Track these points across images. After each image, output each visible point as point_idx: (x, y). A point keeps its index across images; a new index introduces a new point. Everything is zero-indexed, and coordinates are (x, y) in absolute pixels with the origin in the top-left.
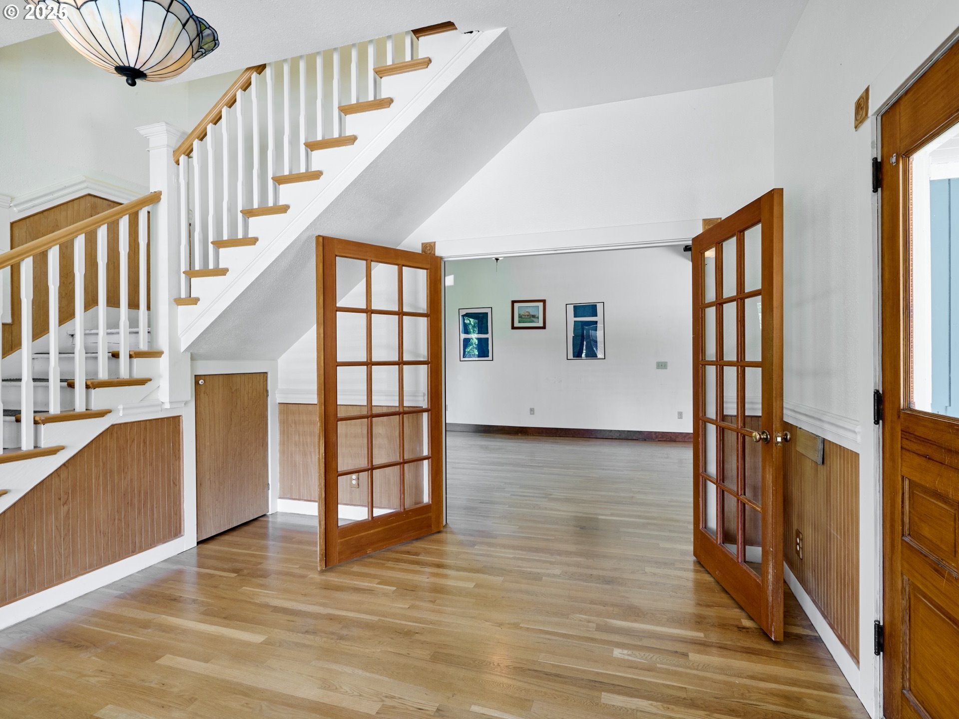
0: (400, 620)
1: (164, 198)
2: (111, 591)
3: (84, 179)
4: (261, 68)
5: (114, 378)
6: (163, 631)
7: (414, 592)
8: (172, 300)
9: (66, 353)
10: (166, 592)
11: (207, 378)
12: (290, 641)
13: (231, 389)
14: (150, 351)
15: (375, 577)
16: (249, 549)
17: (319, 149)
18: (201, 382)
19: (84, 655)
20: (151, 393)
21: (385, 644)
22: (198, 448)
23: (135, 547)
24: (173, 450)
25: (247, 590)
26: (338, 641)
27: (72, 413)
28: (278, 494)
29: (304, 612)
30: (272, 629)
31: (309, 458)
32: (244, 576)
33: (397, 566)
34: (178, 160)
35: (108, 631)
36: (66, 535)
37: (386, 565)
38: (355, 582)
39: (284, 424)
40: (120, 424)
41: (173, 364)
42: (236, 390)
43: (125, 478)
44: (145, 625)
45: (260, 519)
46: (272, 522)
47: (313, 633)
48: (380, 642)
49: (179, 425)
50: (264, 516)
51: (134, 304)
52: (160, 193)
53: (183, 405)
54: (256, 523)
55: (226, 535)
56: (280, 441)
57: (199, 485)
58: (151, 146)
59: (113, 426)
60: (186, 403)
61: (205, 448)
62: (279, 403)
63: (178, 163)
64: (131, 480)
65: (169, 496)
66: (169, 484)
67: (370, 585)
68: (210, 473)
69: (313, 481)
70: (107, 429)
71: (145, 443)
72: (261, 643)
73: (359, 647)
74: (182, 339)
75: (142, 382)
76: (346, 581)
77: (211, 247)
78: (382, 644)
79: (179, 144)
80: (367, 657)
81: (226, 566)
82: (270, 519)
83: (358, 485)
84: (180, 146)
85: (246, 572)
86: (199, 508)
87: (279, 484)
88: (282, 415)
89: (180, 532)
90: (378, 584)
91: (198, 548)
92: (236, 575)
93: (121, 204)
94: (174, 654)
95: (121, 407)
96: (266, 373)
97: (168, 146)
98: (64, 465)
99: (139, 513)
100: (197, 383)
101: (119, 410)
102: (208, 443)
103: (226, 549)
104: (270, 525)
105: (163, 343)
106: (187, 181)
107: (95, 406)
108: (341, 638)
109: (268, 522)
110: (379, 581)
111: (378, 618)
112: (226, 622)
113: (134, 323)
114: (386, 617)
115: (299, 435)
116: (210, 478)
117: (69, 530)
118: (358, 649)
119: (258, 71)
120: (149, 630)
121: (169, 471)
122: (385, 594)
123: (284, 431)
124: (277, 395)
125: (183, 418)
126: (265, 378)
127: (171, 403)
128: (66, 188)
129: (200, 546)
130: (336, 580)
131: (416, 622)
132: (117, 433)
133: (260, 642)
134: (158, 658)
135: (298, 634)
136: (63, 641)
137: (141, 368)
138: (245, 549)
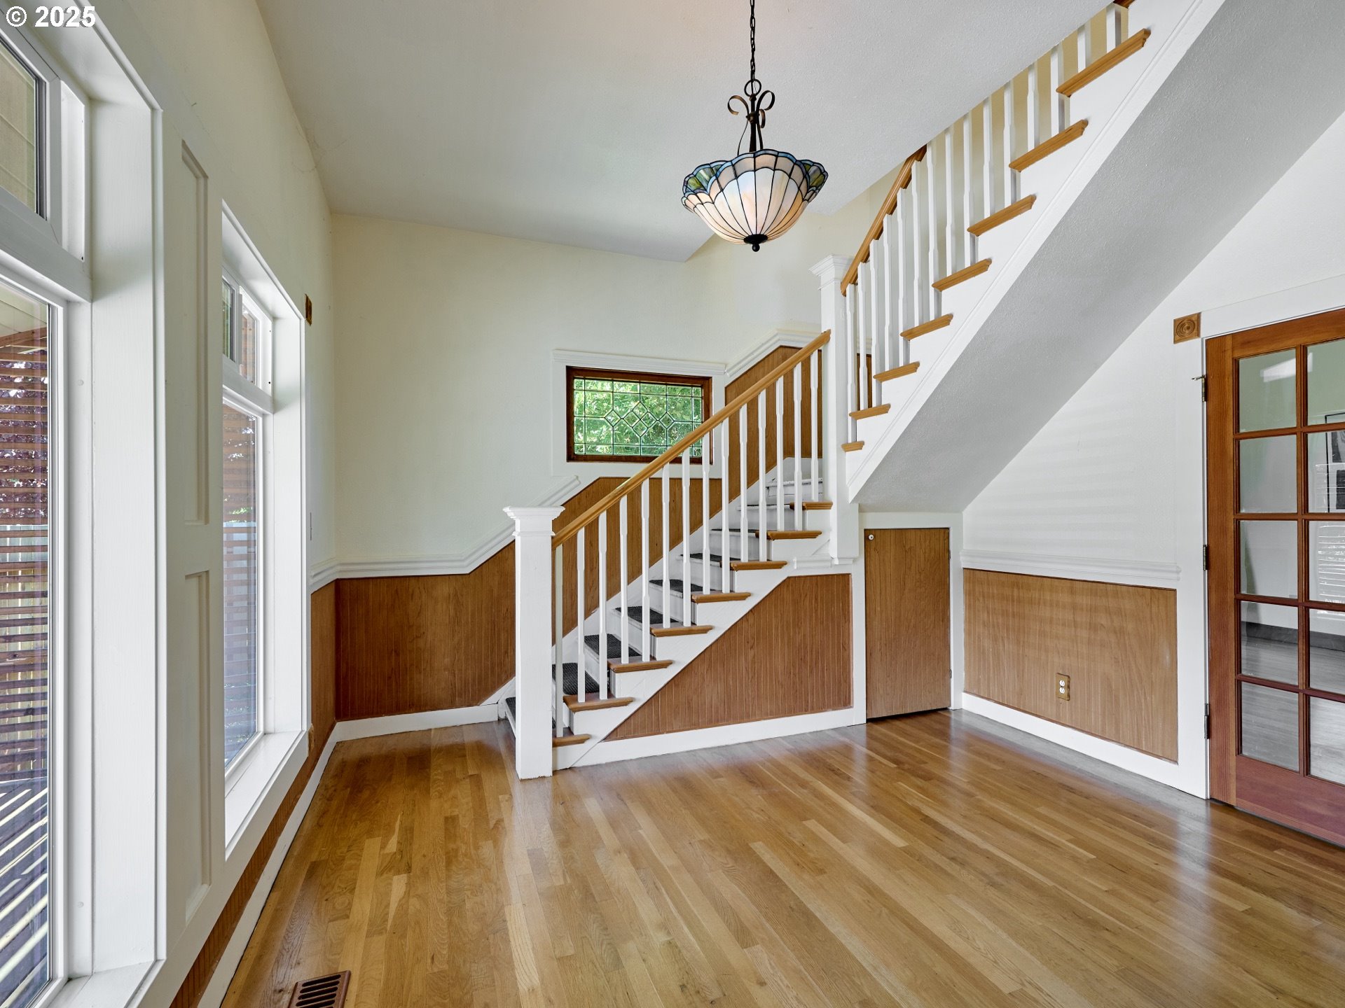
0: (1087, 902)
1: (832, 336)
2: (785, 743)
3: (776, 332)
4: (921, 153)
5: (790, 531)
6: (816, 797)
7: (1124, 874)
8: (840, 446)
9: (753, 505)
10: (828, 760)
11: (878, 533)
12: (930, 860)
13: (904, 547)
14: (821, 502)
15: (1067, 830)
16: (917, 742)
17: (986, 231)
18: (871, 537)
19: (754, 791)
20: (822, 547)
21: (1051, 920)
22: (868, 612)
23: (807, 706)
24: (843, 610)
25: (901, 786)
26: (988, 887)
27: (756, 562)
28: (963, 686)
29: (958, 835)
30: (916, 838)
31: (1001, 645)
32: (903, 770)
33: (1109, 829)
34: (845, 291)
35: (775, 779)
36: (752, 677)
37: (1091, 821)
38: (1035, 827)
39: (970, 594)
40: (795, 577)
41: (841, 516)
42: (910, 548)
43: (799, 633)
44: (803, 784)
45: (941, 712)
46: (955, 720)
47: (961, 863)
48: (1044, 914)
49: (849, 584)
50: (945, 709)
51: (806, 453)
52: (829, 332)
53: (851, 562)
54: (934, 717)
55: (900, 720)
56: (966, 619)
57: (868, 654)
58: (822, 284)
59: (789, 578)
60: (855, 560)
61: (875, 613)
62: (964, 568)
63: (845, 294)
64: (804, 635)
65: (839, 660)
66: (839, 648)
67: (1055, 837)
68: (880, 644)
69: (1006, 678)
70: (785, 581)
71: (816, 599)
72: (900, 848)
73: (1013, 907)
74: (850, 488)
75: (814, 535)
76: (1023, 820)
77: (874, 381)
78: (1047, 918)
79: (846, 272)
80: (1021, 923)
81: (889, 754)
82: (953, 716)
83: (1069, 696)
84: (847, 276)
85: (906, 766)
86: (868, 680)
87: (964, 674)
88: (968, 584)
89: (849, 703)
90: (1070, 841)
91: (867, 726)
92: (895, 766)
93: (800, 349)
94: (818, 821)
95: (795, 560)
96: (948, 529)
97: (836, 279)
98: (751, 611)
99: (811, 672)
100: (866, 538)
101: (793, 563)
102: (879, 609)
103: (894, 735)
104: (953, 724)
105: (832, 495)
106: (853, 311)
107: (775, 558)
108: (993, 884)
109: (949, 718)
110: (1072, 837)
111: (1053, 884)
112: (873, 811)
113: (806, 474)
114: (1066, 888)
115: (988, 613)
116: (880, 649)
117: (755, 674)
118: (1011, 908)
119: (919, 157)
120: (805, 791)
121: (839, 634)
122: (1075, 859)
123: (970, 605)
124: (961, 558)
125: (853, 577)
126: (946, 535)
127: (839, 558)
128: (763, 345)
129: (869, 724)
130: (1011, 814)
131: (1110, 915)
132: (792, 586)
133: (899, 846)
134: (806, 819)
135: (943, 857)
136: (743, 773)
137: (813, 520)
138: (914, 742)
